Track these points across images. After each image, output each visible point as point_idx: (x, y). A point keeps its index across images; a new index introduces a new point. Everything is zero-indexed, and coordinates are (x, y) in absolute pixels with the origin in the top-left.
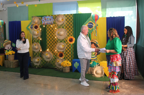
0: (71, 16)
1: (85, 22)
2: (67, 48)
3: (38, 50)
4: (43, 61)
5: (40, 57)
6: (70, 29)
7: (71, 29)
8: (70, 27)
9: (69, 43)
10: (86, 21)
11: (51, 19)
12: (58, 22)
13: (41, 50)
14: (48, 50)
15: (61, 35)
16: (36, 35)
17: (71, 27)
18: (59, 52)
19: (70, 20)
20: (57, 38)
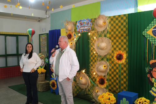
0: (125, 18)
1: (148, 25)
2: (110, 70)
4: (78, 87)
6: (122, 38)
7: (125, 38)
8: (122, 35)
9: (117, 61)
10: (150, 25)
11: (88, 23)
12: (98, 27)
14: (84, 71)
15: (102, 49)
17: (125, 35)
18: (98, 76)
19: (122, 24)
20: (96, 53)
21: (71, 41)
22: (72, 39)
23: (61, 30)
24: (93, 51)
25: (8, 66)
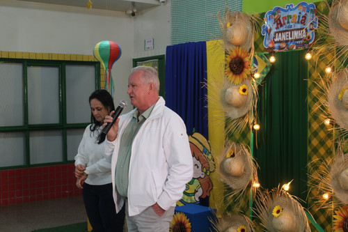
3: (242, 184)
5: (253, 219)
11: (305, 17)
12: (342, 33)
13: (256, 185)
14: (286, 187)
16: (238, 107)
18: (340, 205)
20: (332, 123)
21: (243, 81)
22: (245, 75)
23: (208, 44)
24: (322, 116)
25: (31, 163)
